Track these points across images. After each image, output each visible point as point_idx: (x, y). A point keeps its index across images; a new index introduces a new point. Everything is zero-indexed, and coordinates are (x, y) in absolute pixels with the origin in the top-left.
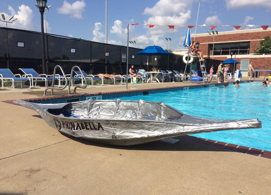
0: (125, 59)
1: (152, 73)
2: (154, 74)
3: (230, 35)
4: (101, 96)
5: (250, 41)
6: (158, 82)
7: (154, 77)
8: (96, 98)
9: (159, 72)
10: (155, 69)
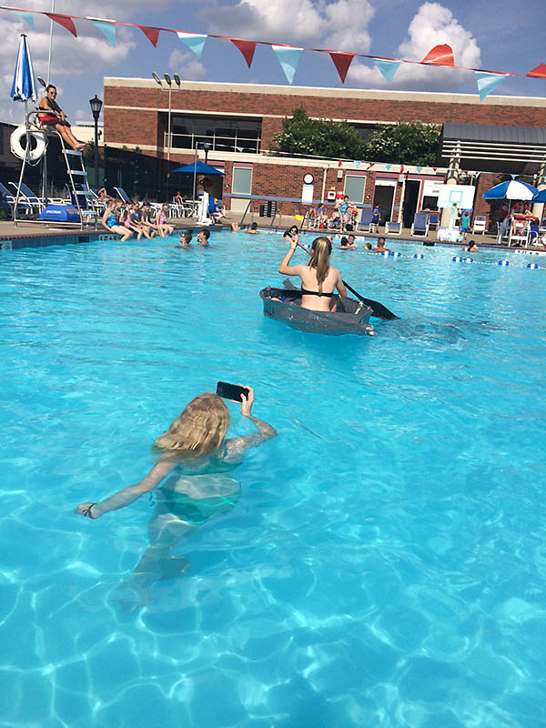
3: (215, 92)
5: (261, 118)
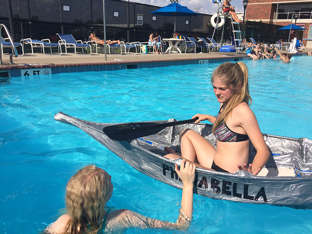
0: (141, 21)
1: (171, 41)
2: (174, 42)
4: (50, 70)
6: (179, 53)
7: (173, 46)
8: (39, 71)
9: (180, 39)
10: (177, 35)
